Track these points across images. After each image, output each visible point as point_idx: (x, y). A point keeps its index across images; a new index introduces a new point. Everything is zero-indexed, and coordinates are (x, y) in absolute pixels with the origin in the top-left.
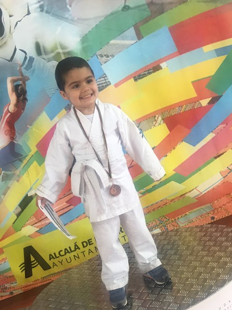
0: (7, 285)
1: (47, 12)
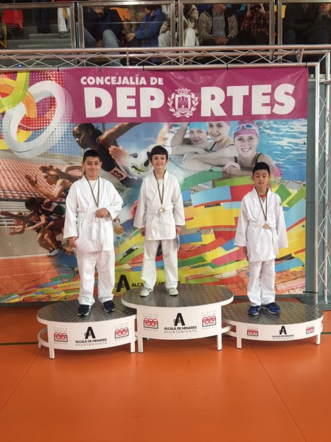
1: (172, 162)
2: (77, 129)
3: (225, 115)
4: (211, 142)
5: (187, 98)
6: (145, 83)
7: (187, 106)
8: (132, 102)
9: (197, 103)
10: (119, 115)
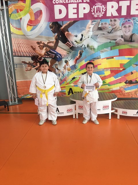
1: (92, 38)
2: (52, 25)
3: (118, 15)
4: (111, 28)
5: (100, 8)
6: (81, 1)
7: (100, 12)
8: (75, 11)
9: (105, 10)
10: (70, 17)
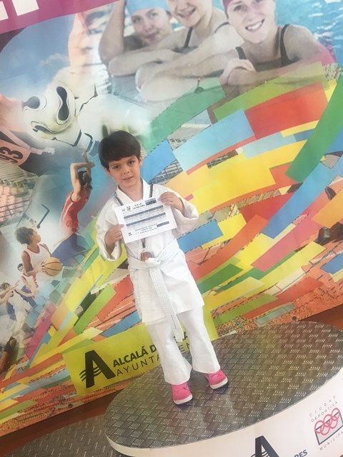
0: (66, 396)
1: (115, 94)
4: (182, 29)
